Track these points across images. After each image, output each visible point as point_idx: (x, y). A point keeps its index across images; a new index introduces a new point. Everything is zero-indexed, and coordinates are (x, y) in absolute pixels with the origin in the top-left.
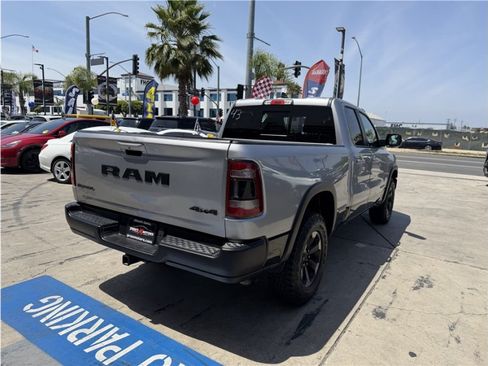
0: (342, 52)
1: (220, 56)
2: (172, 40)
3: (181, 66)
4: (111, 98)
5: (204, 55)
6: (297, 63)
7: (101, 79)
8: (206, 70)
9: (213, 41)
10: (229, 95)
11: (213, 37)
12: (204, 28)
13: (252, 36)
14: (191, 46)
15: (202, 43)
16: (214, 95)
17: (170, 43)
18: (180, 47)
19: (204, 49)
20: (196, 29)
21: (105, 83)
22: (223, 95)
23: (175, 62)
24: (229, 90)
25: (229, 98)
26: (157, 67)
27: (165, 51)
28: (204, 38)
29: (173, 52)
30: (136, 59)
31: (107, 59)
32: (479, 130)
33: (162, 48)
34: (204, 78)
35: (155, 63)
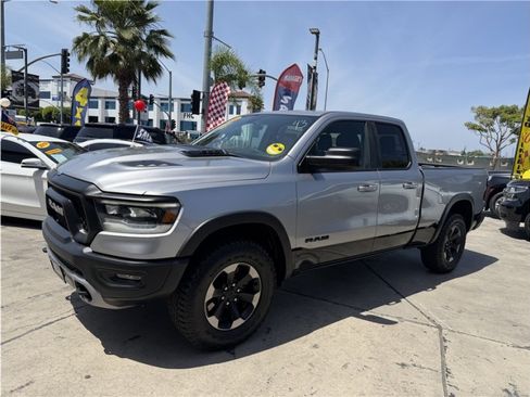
0: (316, 59)
1: (171, 56)
2: (110, 31)
3: (121, 63)
4: (31, 100)
5: (152, 52)
6: (261, 71)
7: (16, 76)
8: (154, 71)
9: (163, 36)
10: (182, 105)
11: (163, 32)
12: (152, 20)
13: (210, 35)
14: (136, 40)
15: (148, 38)
16: (166, 105)
17: (108, 35)
18: (122, 40)
19: (151, 45)
20: (142, 20)
21: (22, 81)
22: (176, 105)
23: (114, 58)
24: (182, 100)
25: (183, 108)
26: (90, 64)
27: (101, 43)
28: (152, 31)
29: (112, 45)
30: (65, 55)
31: (26, 51)
32: (434, 151)
33: (97, 40)
34: (151, 80)
35: (87, 58)
